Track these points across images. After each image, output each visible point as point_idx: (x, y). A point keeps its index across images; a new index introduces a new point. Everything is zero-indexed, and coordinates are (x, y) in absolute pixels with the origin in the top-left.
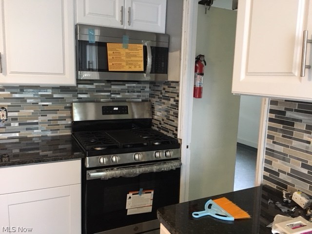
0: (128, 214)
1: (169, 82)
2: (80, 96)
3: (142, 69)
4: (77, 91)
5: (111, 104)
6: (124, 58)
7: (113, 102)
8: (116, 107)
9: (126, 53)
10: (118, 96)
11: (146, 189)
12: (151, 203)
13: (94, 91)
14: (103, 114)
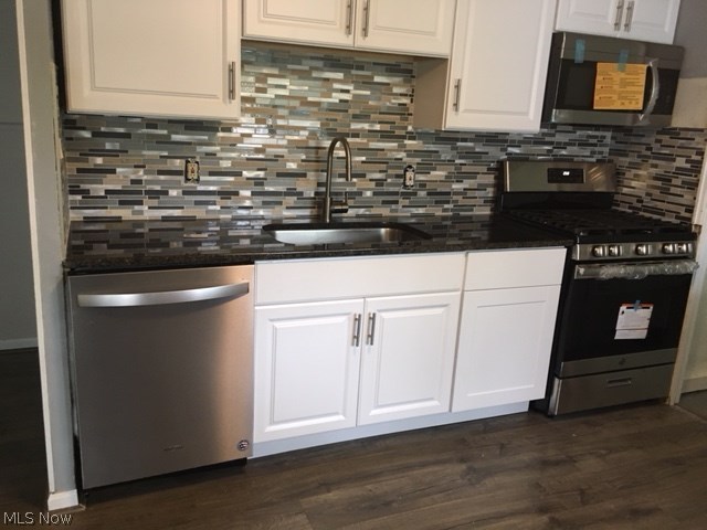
0: (617, 337)
1: (675, 129)
2: (510, 150)
3: (640, 107)
4: (506, 141)
5: (562, 165)
6: (616, 87)
7: (555, 160)
8: (567, 170)
9: (622, 79)
10: (564, 152)
11: (645, 302)
12: (646, 324)
13: (529, 143)
14: (549, 181)
